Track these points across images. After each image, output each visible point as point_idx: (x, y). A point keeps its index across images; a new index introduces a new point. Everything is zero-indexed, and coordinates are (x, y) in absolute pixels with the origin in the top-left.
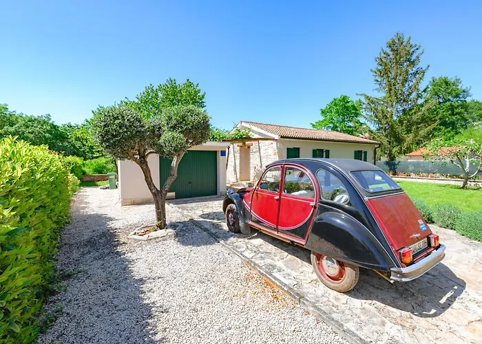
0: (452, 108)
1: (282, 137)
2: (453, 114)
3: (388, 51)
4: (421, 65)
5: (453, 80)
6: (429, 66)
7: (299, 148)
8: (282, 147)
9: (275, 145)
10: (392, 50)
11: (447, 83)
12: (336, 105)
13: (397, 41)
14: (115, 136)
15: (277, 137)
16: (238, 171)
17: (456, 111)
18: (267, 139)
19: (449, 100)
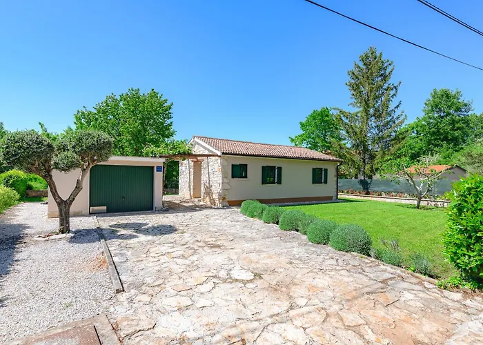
0: (453, 122)
1: (223, 153)
2: (453, 129)
3: (361, 65)
4: (392, 81)
5: (454, 93)
6: (400, 83)
7: (246, 165)
8: (226, 163)
9: (219, 161)
10: (365, 64)
11: (448, 96)
12: (314, 119)
13: (370, 55)
14: (15, 155)
15: (219, 154)
16: (192, 187)
17: (457, 125)
18: (214, 156)
19: (449, 114)
